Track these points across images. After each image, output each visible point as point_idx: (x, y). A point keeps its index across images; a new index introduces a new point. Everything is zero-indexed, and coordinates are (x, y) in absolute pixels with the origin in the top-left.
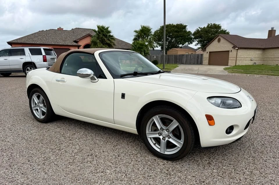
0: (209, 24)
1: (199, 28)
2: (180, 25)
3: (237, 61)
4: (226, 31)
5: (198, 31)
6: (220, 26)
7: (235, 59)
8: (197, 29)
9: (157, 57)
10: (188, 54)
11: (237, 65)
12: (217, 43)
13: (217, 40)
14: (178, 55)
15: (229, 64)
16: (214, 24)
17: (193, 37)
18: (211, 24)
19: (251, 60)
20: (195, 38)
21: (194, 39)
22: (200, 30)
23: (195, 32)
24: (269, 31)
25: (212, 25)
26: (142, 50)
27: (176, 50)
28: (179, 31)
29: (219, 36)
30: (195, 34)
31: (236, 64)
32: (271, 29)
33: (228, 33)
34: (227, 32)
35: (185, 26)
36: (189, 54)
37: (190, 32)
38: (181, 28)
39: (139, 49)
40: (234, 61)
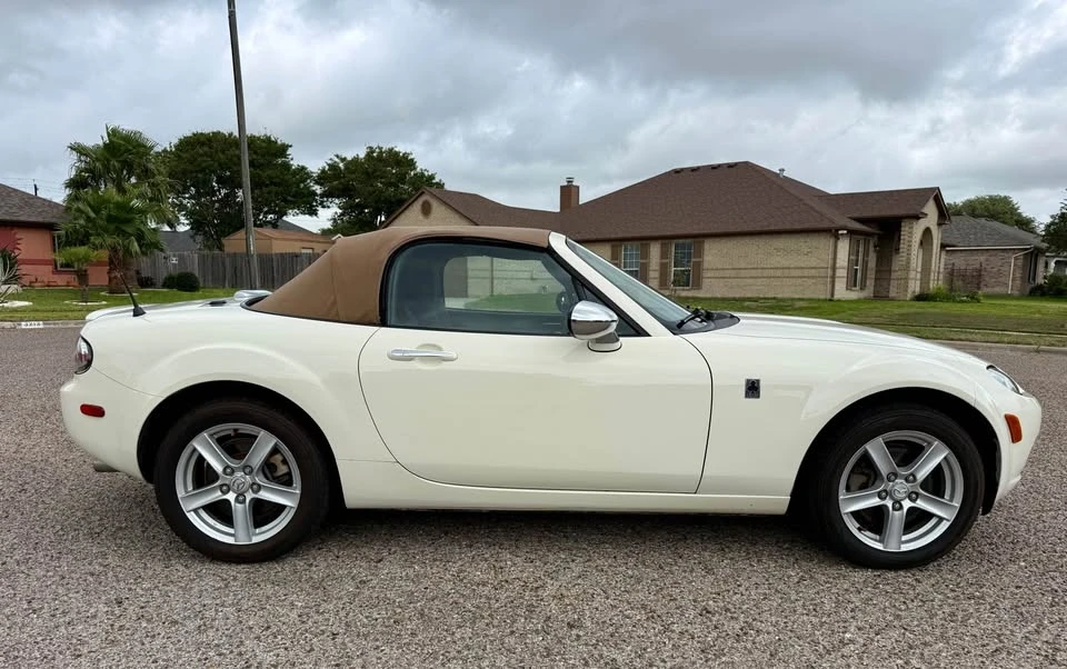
0: (371, 148)
1: (337, 156)
2: (263, 141)
3: (495, 282)
4: (434, 178)
5: (333, 167)
6: (412, 160)
7: (488, 274)
8: (330, 162)
9: (181, 258)
10: (310, 251)
11: (495, 293)
12: (421, 217)
13: (417, 206)
14: (276, 254)
15: (471, 291)
16: (391, 150)
17: (318, 189)
18: (381, 148)
19: (532, 279)
20: (328, 194)
21: (322, 196)
22: (341, 165)
23: (323, 171)
24: (562, 187)
25: (381, 152)
26: (129, 229)
27: (262, 234)
28: (262, 165)
29: (423, 193)
30: (322, 178)
31: (492, 291)
32: (566, 184)
33: (440, 185)
34: (437, 180)
35: (285, 148)
36: (316, 251)
37: (303, 168)
38: (269, 152)
39: (112, 227)
40: (487, 283)
